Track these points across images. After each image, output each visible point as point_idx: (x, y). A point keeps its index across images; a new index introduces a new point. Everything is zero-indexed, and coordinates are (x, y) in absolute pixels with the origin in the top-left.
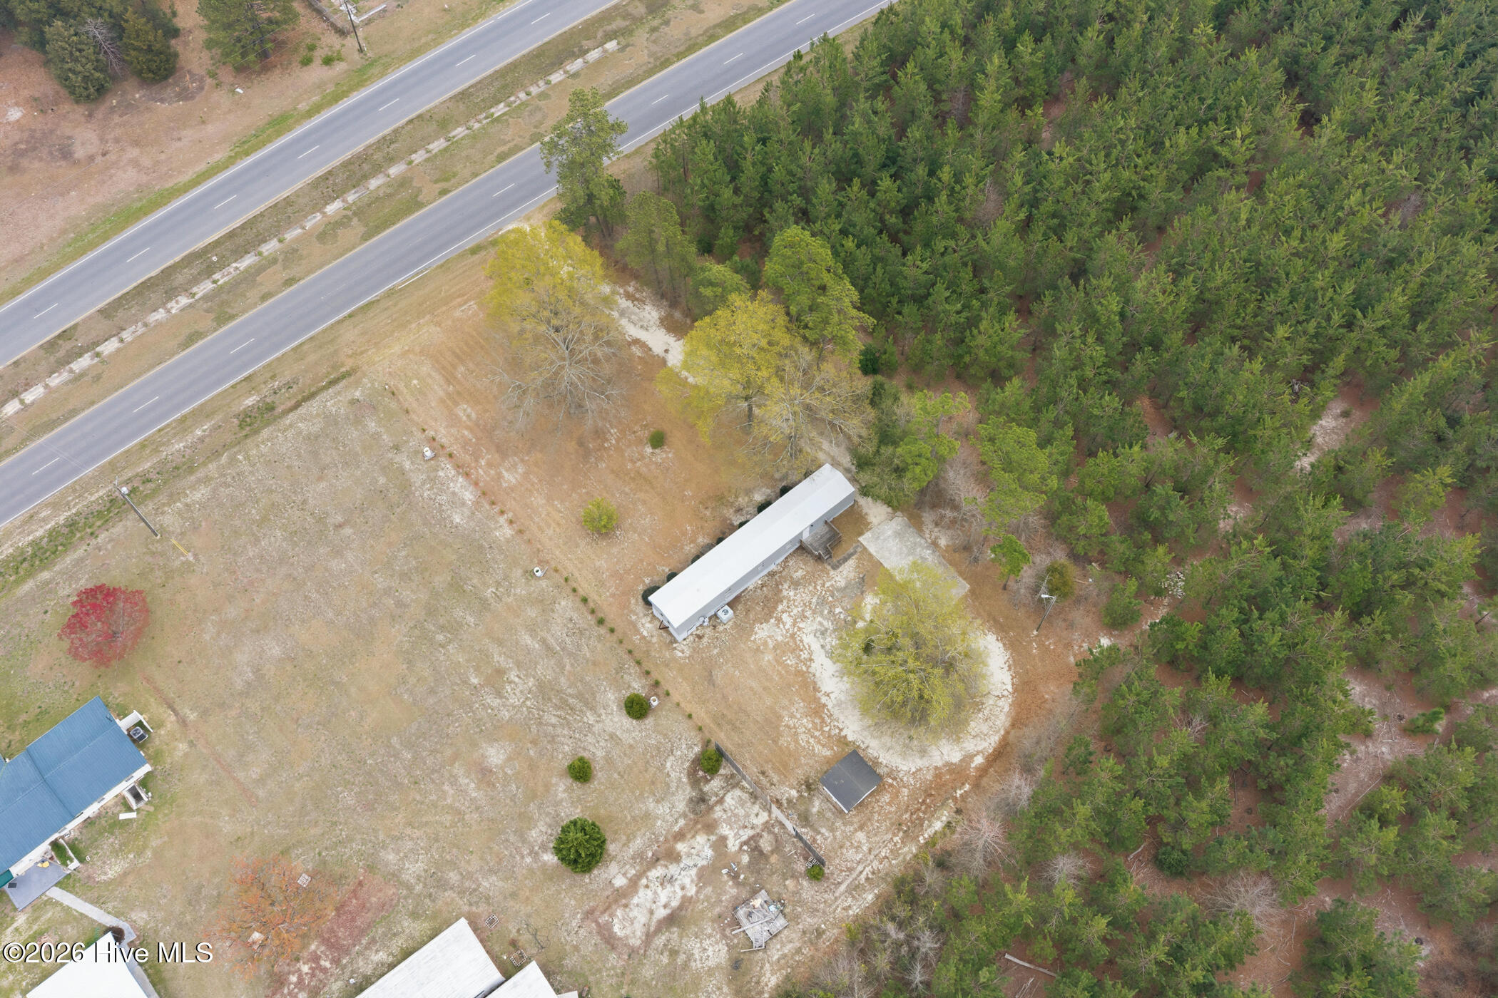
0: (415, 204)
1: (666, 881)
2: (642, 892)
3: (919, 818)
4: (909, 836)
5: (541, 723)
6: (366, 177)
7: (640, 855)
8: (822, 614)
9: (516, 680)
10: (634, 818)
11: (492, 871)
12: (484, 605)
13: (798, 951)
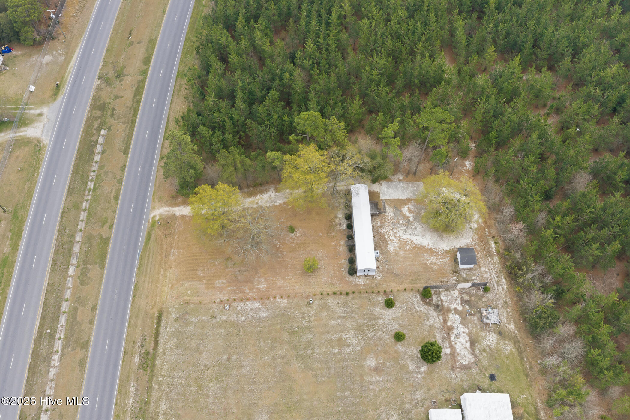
0: (105, 241)
1: (458, 336)
2: (456, 346)
3: (488, 250)
4: (491, 256)
5: (371, 339)
6: (70, 250)
7: (443, 339)
8: (399, 227)
9: (347, 336)
10: (428, 332)
11: (415, 391)
12: (309, 328)
13: (508, 312)
